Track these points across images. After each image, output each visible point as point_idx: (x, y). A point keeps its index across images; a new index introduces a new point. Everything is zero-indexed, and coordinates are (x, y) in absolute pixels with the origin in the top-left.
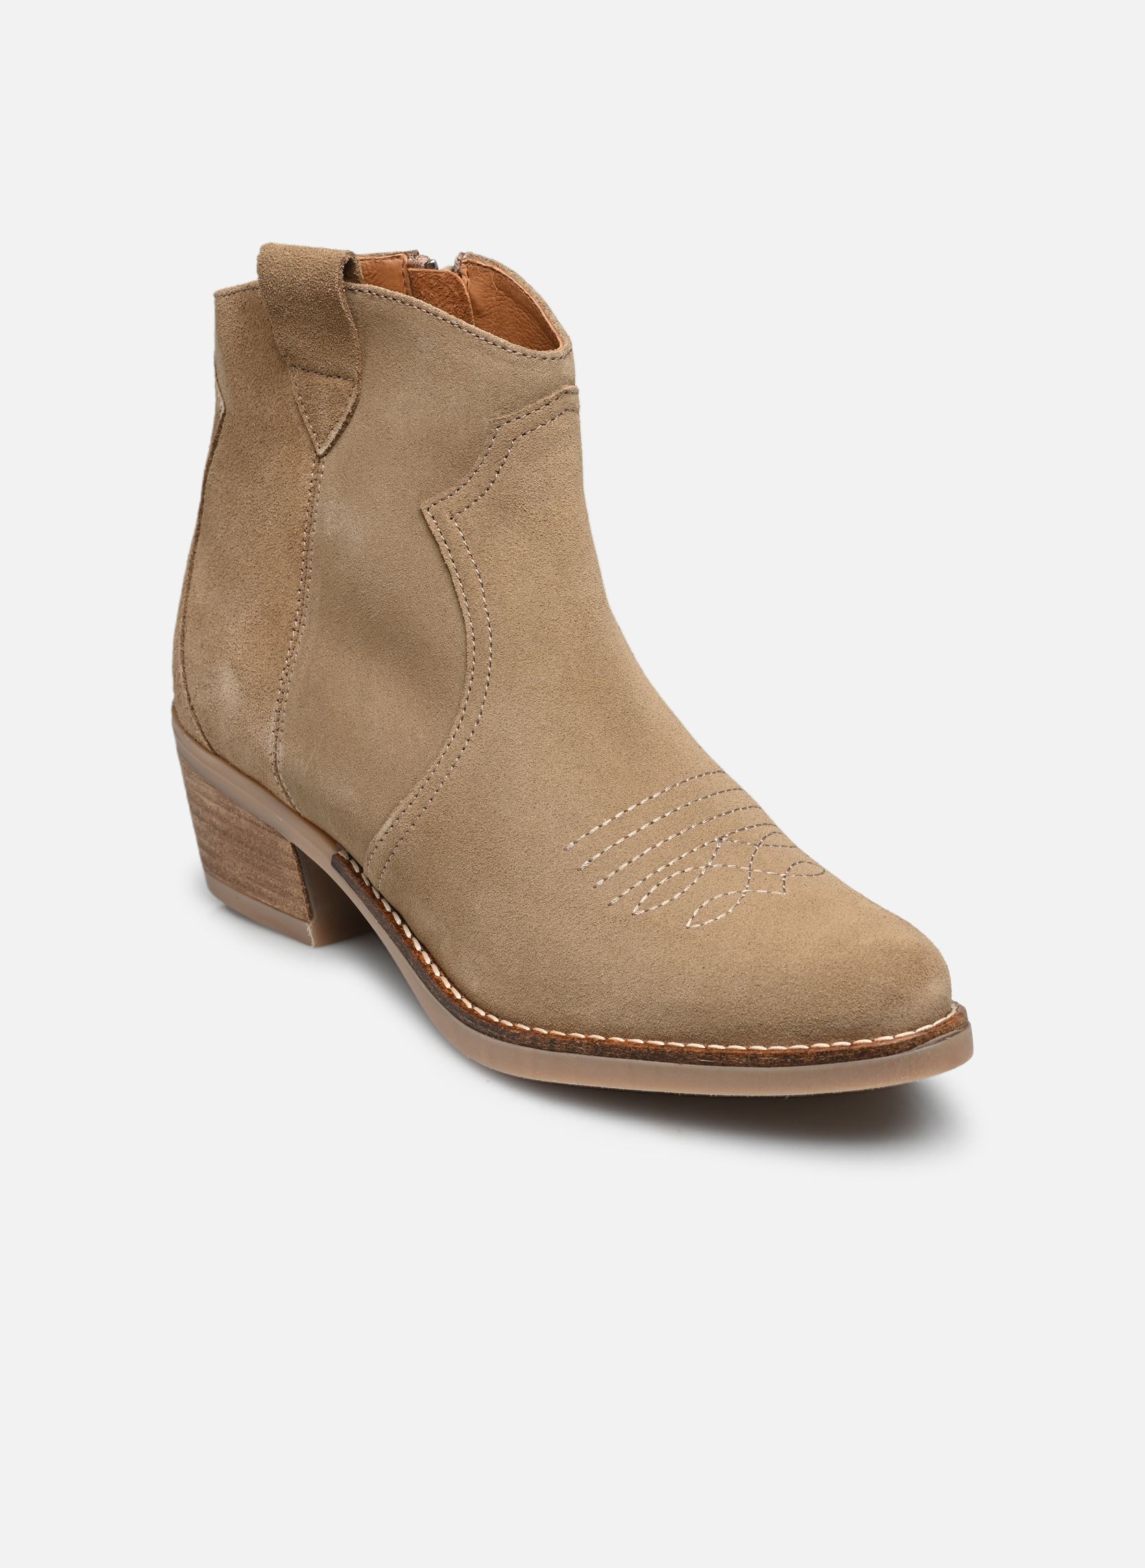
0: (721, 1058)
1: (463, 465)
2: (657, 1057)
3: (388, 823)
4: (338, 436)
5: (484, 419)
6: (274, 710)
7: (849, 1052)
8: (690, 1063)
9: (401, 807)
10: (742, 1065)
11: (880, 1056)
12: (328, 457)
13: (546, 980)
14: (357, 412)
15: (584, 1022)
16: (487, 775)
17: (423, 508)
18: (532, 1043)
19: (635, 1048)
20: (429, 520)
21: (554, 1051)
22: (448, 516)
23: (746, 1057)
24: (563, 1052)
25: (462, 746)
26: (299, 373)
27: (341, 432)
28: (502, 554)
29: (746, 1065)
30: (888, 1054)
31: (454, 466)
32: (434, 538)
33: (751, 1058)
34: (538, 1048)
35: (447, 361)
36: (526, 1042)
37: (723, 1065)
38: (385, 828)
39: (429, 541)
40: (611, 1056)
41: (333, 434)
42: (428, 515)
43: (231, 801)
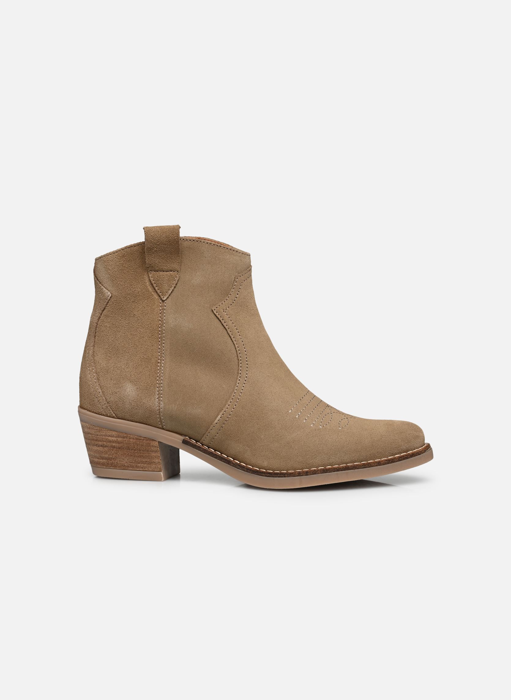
0: (368, 465)
1: (226, 293)
2: (346, 469)
3: (219, 417)
4: (172, 292)
5: (233, 276)
6: (157, 391)
7: (409, 455)
8: (358, 469)
9: (224, 410)
10: (375, 466)
11: (417, 455)
12: (167, 301)
13: (298, 454)
14: (179, 283)
15: (315, 464)
16: (255, 393)
17: (213, 309)
18: (299, 475)
19: (338, 468)
20: (215, 313)
21: (308, 475)
22: (222, 311)
23: (377, 463)
24: (311, 475)
25: (243, 386)
26: (153, 272)
27: (173, 290)
28: (243, 321)
29: (377, 466)
30: (419, 455)
31: (222, 294)
32: (219, 319)
33: (378, 463)
34: (301, 476)
35: (217, 259)
36: (296, 475)
37: (369, 467)
38: (218, 419)
39: (218, 320)
40: (329, 472)
41: (170, 291)
42: (215, 312)
43: (125, 433)
